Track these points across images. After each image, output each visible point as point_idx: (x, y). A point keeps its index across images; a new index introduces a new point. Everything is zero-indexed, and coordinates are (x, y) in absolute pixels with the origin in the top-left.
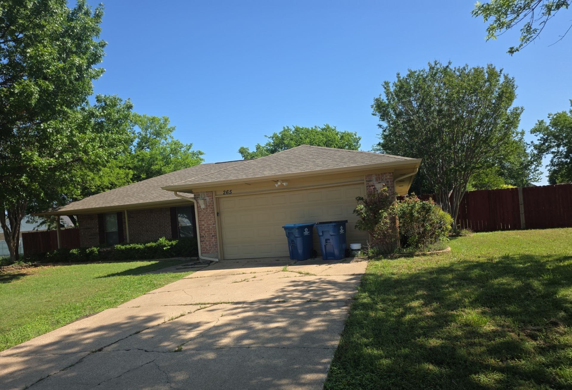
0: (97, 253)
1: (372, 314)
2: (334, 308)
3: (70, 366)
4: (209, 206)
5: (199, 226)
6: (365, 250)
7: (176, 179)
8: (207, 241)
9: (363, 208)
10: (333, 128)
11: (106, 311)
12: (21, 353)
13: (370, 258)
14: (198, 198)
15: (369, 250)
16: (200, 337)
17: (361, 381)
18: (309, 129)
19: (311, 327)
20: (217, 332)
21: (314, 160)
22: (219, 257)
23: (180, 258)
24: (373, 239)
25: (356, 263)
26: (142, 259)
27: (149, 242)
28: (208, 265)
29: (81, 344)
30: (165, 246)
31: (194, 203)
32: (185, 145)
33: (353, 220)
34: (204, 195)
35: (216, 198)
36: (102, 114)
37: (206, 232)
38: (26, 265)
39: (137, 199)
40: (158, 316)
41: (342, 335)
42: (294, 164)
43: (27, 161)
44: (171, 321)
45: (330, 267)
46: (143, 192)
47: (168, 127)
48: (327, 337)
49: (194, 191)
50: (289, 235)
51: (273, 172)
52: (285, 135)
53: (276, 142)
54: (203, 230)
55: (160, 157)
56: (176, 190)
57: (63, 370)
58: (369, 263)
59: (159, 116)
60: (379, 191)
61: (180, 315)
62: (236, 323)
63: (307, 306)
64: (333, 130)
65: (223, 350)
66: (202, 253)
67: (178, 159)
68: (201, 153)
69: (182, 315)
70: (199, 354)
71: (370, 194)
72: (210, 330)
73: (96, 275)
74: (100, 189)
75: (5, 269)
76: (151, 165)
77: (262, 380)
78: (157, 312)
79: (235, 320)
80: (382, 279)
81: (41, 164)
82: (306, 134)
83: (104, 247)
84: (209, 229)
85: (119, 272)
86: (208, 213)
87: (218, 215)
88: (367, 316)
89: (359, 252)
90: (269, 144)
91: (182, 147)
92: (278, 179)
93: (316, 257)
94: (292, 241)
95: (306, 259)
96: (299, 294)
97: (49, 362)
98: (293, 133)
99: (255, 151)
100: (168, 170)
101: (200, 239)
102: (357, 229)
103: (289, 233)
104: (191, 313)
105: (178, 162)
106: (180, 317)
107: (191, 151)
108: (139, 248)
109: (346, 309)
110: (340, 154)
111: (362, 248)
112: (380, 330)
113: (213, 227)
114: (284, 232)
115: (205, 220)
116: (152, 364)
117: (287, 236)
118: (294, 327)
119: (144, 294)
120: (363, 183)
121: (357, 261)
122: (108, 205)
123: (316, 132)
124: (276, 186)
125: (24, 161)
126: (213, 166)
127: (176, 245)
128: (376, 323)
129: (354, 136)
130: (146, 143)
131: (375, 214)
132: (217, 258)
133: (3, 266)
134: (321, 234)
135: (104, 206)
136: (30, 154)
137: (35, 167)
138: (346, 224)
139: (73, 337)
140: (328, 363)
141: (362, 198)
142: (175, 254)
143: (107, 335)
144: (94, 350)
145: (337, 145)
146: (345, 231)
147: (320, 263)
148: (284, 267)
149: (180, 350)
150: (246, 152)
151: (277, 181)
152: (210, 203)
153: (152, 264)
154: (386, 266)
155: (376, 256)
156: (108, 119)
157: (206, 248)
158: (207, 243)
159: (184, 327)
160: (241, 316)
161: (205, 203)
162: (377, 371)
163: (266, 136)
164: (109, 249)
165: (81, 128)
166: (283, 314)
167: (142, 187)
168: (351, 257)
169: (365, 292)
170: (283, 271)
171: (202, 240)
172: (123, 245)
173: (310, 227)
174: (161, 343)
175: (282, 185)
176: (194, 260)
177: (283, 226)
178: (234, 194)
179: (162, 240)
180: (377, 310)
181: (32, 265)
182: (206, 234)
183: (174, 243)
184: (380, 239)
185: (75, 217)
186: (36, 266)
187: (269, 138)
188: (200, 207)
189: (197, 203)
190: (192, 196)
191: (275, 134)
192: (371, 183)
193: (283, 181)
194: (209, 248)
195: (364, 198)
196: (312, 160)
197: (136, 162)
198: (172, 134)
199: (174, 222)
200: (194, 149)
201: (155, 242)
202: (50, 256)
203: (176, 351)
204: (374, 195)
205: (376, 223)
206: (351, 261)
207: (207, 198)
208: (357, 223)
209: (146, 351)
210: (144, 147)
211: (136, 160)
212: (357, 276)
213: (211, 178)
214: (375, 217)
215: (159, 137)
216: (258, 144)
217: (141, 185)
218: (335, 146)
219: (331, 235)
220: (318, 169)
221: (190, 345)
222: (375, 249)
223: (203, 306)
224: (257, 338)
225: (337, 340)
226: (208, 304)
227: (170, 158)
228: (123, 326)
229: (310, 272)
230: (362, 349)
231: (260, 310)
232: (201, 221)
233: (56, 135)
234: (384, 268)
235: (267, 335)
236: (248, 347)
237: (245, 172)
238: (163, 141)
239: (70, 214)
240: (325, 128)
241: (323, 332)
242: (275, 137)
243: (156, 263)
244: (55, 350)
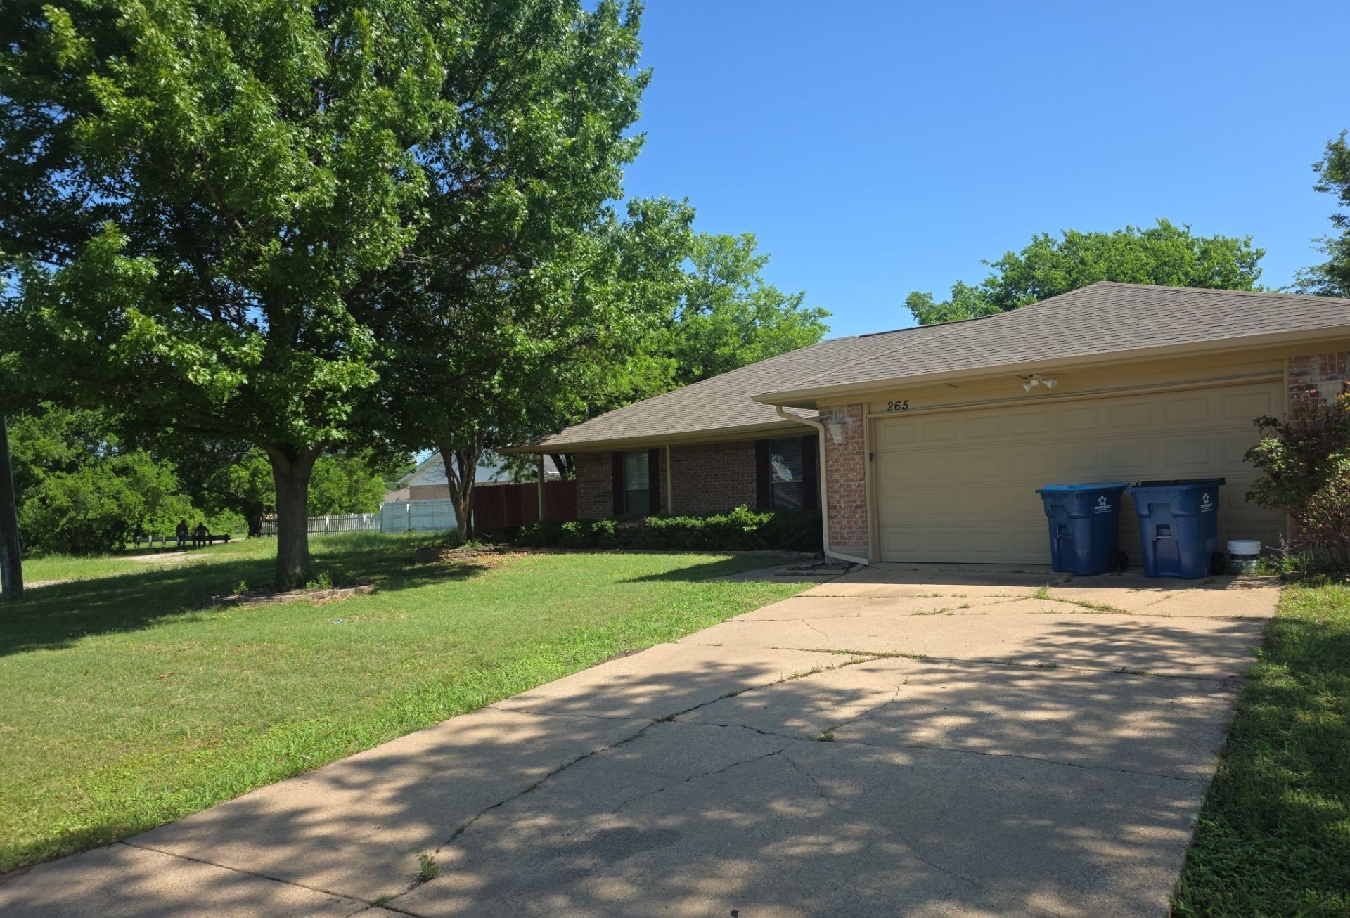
0: (612, 531)
1: (1305, 717)
2: (1189, 692)
3: (626, 741)
4: (853, 438)
5: (828, 482)
6: (1272, 559)
7: (770, 378)
8: (844, 517)
9: (1277, 447)
10: (1181, 229)
11: (657, 647)
12: (531, 707)
13: (1284, 580)
14: (827, 419)
15: (1286, 559)
16: (867, 719)
17: (1285, 859)
18: (1106, 237)
19: (1135, 729)
20: (901, 713)
21: (1135, 320)
22: (870, 555)
23: (776, 553)
24: (1300, 531)
25: (1246, 590)
26: (699, 548)
27: (714, 515)
28: (844, 571)
29: (631, 705)
30: (746, 524)
31: (818, 431)
32: (789, 297)
33: (1242, 476)
34: (843, 412)
35: (870, 419)
36: (637, 239)
37: (841, 497)
38: (486, 548)
39: (690, 421)
40: (764, 667)
41: (1224, 757)
42: (1076, 334)
43: (505, 346)
44: (794, 680)
45: (1168, 597)
46: (703, 407)
47: (753, 256)
48: (1180, 755)
49: (819, 404)
50: (1051, 512)
51: (1020, 355)
52: (1036, 256)
53: (1011, 274)
54: (835, 492)
55: (733, 328)
56: (780, 402)
57: (615, 746)
58: (1285, 594)
59: (735, 233)
60: (1332, 401)
61: (810, 669)
62: (941, 700)
63: (1115, 682)
64: (1180, 236)
65: (926, 751)
66: (830, 545)
67: (771, 330)
68: (821, 313)
69: (814, 672)
70: (875, 752)
71: (1299, 411)
72: (885, 706)
73: (617, 577)
74: (614, 401)
75: (450, 555)
76: (714, 346)
77: (1030, 822)
78: (759, 660)
79: (938, 694)
80: (1328, 634)
81: (529, 351)
82: (1097, 249)
83: (625, 521)
84: (849, 492)
85: (661, 572)
86: (849, 453)
87: (871, 460)
88: (1291, 720)
89: (1254, 563)
90: (991, 283)
91: (782, 302)
92: (1031, 373)
93: (1124, 570)
94: (1060, 527)
95: (1099, 574)
96: (1090, 653)
97: (584, 729)
98: (1060, 249)
99: (950, 300)
100: (750, 355)
101: (829, 513)
102: (1252, 502)
103: (1052, 506)
104: (833, 668)
105: (772, 338)
106: (811, 673)
107: (799, 310)
108: (694, 527)
109: (1225, 699)
110: (1212, 303)
111: (1264, 553)
112: (1332, 756)
113: (859, 486)
114: (1040, 504)
115: (842, 469)
116: (778, 756)
117: (1047, 513)
118: (1090, 725)
119: (723, 621)
120: (1281, 380)
121: (1250, 587)
122: (635, 435)
123: (1129, 243)
124: (1027, 388)
125: (500, 344)
126: (854, 344)
127: (769, 522)
128: (1318, 738)
129: (1244, 250)
130: (704, 297)
131: (1312, 463)
132: (865, 556)
133: (447, 548)
134: (1145, 512)
135: (627, 435)
136: (511, 331)
137: (518, 358)
138: (1221, 488)
139: (613, 690)
140: (1192, 810)
141: (1275, 420)
142: (765, 544)
143: (673, 694)
144: (660, 718)
145: (1186, 274)
146: (1215, 506)
147: (1138, 585)
148: (1039, 588)
149: (830, 739)
150: (924, 303)
151: (1027, 378)
152: (855, 432)
153: (721, 562)
154: (1340, 604)
155: (1308, 576)
156: (648, 250)
157: (840, 533)
158: (844, 522)
159: (825, 696)
160: (950, 687)
161: (845, 432)
162: (1329, 845)
163: (984, 262)
164: (635, 525)
165: (598, 273)
166: (1055, 694)
167: (700, 396)
168: (1228, 574)
169: (1279, 662)
170: (1036, 597)
171: (833, 515)
172: (662, 519)
173: (1114, 494)
174: (785, 720)
175: (1041, 386)
176: (808, 559)
177: (1039, 488)
178: (914, 409)
179: (741, 511)
180: (1317, 708)
181: (495, 550)
182: (842, 502)
183: (765, 518)
184: (1322, 530)
185: (563, 457)
186: (502, 552)
187: (993, 266)
188: (832, 439)
189: (826, 430)
190: (815, 413)
191: (1009, 256)
192: (1307, 380)
193: (1046, 376)
194: (848, 533)
195: (1280, 421)
196: (1127, 321)
197: (683, 341)
198: (760, 273)
199: (764, 471)
200: (808, 305)
201: (726, 514)
202: (526, 535)
203: (822, 740)
204: (1315, 411)
205: (1315, 489)
206: (1229, 584)
207: (850, 421)
208: (1253, 486)
209: (759, 732)
210: (700, 305)
211: (683, 335)
212: (1245, 623)
213: (863, 374)
214: (1312, 472)
215: (732, 282)
216: (960, 284)
217: (697, 390)
218: (1183, 277)
219: (1175, 516)
220: (1148, 344)
221: (849, 731)
222: (1305, 558)
223: (857, 658)
224: (1000, 737)
225: (1210, 764)
226: (867, 654)
227: (755, 329)
228: (698, 679)
229: (1113, 605)
230: (1282, 792)
231: (991, 679)
232: (831, 471)
233: (555, 291)
234: (1333, 607)
235: (1025, 734)
236: (981, 752)
237: (944, 356)
238: (740, 289)
239: (555, 453)
240: (1156, 231)
241: (1169, 743)
242: (1008, 262)
243: (728, 560)
244: (588, 709)
